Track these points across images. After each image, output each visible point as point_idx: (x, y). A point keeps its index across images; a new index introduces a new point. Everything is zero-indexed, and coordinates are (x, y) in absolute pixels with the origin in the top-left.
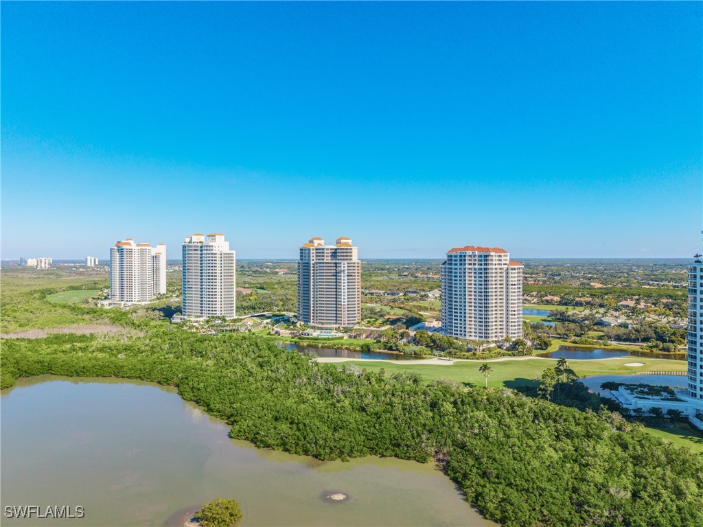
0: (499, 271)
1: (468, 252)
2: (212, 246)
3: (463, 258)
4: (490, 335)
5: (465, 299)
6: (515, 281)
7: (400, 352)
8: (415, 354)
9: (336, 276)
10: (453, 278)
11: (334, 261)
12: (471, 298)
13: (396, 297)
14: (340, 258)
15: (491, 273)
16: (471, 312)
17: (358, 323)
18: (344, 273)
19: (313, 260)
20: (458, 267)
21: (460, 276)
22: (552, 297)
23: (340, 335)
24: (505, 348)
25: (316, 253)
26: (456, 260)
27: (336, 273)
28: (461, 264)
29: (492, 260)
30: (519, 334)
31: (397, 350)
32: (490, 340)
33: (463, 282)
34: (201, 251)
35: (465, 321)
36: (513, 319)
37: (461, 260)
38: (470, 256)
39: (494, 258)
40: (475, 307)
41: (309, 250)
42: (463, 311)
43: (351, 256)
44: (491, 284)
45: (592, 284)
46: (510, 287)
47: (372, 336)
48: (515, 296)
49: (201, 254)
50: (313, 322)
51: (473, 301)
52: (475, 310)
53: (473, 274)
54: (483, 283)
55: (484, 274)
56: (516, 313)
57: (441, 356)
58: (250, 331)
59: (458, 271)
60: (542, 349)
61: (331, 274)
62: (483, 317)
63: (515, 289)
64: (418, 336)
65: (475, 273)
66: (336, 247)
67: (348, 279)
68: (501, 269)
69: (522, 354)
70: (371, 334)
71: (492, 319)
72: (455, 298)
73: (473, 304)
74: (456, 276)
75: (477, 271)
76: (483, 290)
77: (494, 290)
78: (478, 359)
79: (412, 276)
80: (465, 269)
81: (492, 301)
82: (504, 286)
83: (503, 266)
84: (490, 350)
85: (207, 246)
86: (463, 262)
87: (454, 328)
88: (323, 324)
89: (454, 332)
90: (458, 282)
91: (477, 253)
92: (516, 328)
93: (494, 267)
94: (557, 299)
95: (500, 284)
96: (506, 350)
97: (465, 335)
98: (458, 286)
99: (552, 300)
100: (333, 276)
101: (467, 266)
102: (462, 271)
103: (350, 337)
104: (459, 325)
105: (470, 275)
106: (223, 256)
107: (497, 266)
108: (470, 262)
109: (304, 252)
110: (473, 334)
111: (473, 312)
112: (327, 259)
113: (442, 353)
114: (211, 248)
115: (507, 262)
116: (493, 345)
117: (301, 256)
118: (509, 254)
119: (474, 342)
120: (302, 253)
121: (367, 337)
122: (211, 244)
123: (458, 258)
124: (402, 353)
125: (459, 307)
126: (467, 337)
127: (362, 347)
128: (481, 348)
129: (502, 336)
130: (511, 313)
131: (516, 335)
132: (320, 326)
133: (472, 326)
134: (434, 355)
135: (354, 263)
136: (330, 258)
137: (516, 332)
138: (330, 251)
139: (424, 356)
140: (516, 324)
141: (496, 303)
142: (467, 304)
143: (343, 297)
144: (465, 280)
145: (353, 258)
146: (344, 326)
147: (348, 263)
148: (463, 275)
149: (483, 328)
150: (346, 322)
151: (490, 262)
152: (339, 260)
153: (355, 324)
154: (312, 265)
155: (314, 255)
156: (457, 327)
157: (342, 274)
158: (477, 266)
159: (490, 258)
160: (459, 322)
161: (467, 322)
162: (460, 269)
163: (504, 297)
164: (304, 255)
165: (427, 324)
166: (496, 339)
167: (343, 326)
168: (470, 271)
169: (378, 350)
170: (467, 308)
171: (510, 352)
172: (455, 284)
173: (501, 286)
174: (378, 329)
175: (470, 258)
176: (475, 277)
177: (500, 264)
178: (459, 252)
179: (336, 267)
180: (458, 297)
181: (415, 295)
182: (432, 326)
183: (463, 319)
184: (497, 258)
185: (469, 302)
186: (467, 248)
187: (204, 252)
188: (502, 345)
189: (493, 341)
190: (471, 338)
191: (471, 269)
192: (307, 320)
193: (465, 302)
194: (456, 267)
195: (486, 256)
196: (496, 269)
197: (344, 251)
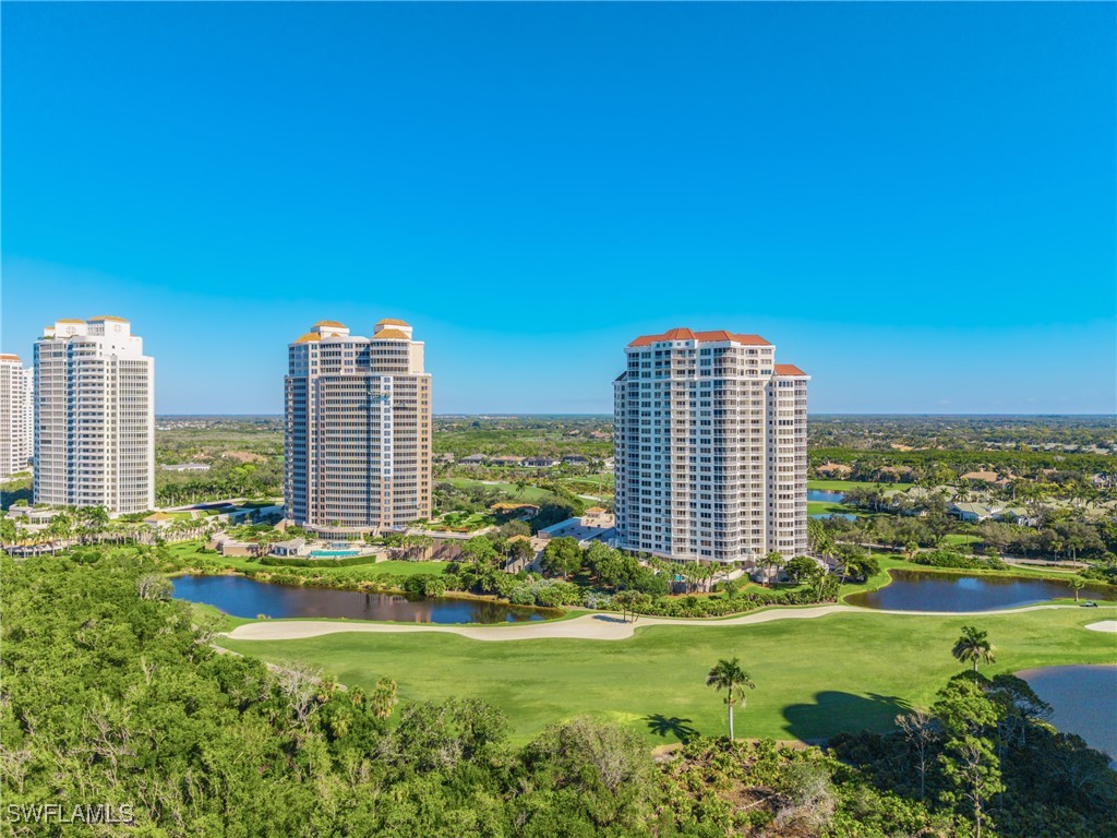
0: (751, 388)
1: (675, 342)
2: (94, 345)
3: (663, 357)
4: (729, 549)
5: (668, 458)
6: (788, 413)
7: (500, 596)
8: (538, 602)
9: (368, 409)
10: (641, 409)
11: (363, 374)
12: (683, 457)
13: (545, 468)
14: (377, 365)
15: (733, 393)
16: (682, 491)
17: (424, 521)
18: (387, 403)
19: (315, 372)
20: (653, 380)
21: (658, 404)
22: (836, 466)
23: (369, 551)
24: (766, 580)
25: (323, 354)
26: (647, 365)
27: (369, 402)
28: (659, 374)
29: (733, 360)
30: (799, 546)
31: (495, 591)
32: (730, 560)
33: (663, 418)
34: (70, 355)
35: (668, 512)
36: (787, 507)
37: (658, 364)
38: (681, 352)
39: (739, 357)
40: (693, 478)
41: (306, 347)
42: (663, 489)
43: (406, 361)
44: (733, 422)
45: (894, 446)
46: (778, 427)
47: (446, 553)
48: (789, 450)
49: (70, 364)
50: (316, 522)
51: (687, 462)
52: (693, 487)
53: (687, 398)
54: (712, 418)
55: (715, 397)
56: (792, 492)
57: (604, 608)
58: (160, 542)
59: (653, 390)
60: (858, 582)
61: (357, 405)
62: (712, 502)
63: (789, 432)
64: (551, 553)
65: (693, 394)
66: (367, 341)
67: (396, 417)
68: (754, 384)
69: (810, 598)
70: (444, 549)
71: (734, 507)
72: (644, 457)
73: (687, 472)
74: (647, 404)
75: (698, 390)
76: (712, 436)
77: (738, 437)
78: (699, 615)
79: (585, 435)
80: (668, 384)
81: (734, 463)
82: (763, 426)
83: (760, 377)
84: (730, 588)
85: (82, 346)
86: (663, 368)
87: (641, 532)
88: (335, 524)
89: (641, 540)
90: (653, 418)
91: (697, 344)
92: (793, 529)
93: (739, 378)
94: (845, 469)
95: (754, 422)
96: (768, 585)
97: (669, 548)
98: (653, 427)
99: (836, 471)
100: (360, 409)
101: (674, 378)
102: (663, 389)
103: (394, 556)
104: (653, 524)
105: (681, 399)
106: (118, 366)
107: (745, 378)
108: (681, 367)
109: (296, 353)
110: (688, 545)
111: (688, 490)
112: (348, 369)
113: (607, 600)
114: (91, 349)
115: (771, 367)
116: (736, 575)
117: (292, 364)
118: (773, 347)
119: (691, 566)
120: (292, 356)
121: (435, 556)
122: (91, 339)
123: (653, 359)
124: (506, 601)
125: (653, 480)
126: (674, 554)
127: (406, 585)
128: (708, 583)
129: (757, 551)
130: (778, 492)
131: (793, 548)
132: (326, 529)
133: (684, 525)
134: (586, 605)
135: (414, 379)
136: (354, 366)
137: (793, 538)
138: (354, 350)
139: (561, 607)
140: (793, 520)
141: (743, 467)
142: (673, 471)
143: (383, 460)
144: (668, 413)
145: (411, 366)
146: (387, 529)
147: (396, 379)
148: (662, 399)
149: (712, 530)
150: (391, 520)
151: (728, 365)
152: (374, 369)
153: (410, 524)
154: (311, 385)
155: (318, 359)
156: (650, 528)
157: (382, 405)
158: (696, 378)
159: (729, 355)
160: (653, 515)
161: (674, 517)
162: (658, 385)
163: (763, 454)
164: (296, 361)
165: (584, 521)
166: (744, 558)
167: (383, 528)
168: (681, 389)
169: (446, 593)
170: (673, 480)
171: (780, 593)
172: (644, 422)
173: (755, 427)
174: (463, 536)
175: (680, 357)
176: (693, 404)
177: (752, 372)
178: (654, 343)
179: (368, 387)
180: (653, 453)
181: (580, 464)
182: (594, 525)
183: (663, 507)
184: (747, 357)
185: (679, 467)
186: (674, 334)
187: (74, 358)
188: (758, 573)
189: (736, 563)
190: (682, 556)
191: (683, 384)
192: (301, 516)
193: (668, 467)
194: (646, 381)
195: (720, 351)
196: (744, 383)
197: (387, 348)
